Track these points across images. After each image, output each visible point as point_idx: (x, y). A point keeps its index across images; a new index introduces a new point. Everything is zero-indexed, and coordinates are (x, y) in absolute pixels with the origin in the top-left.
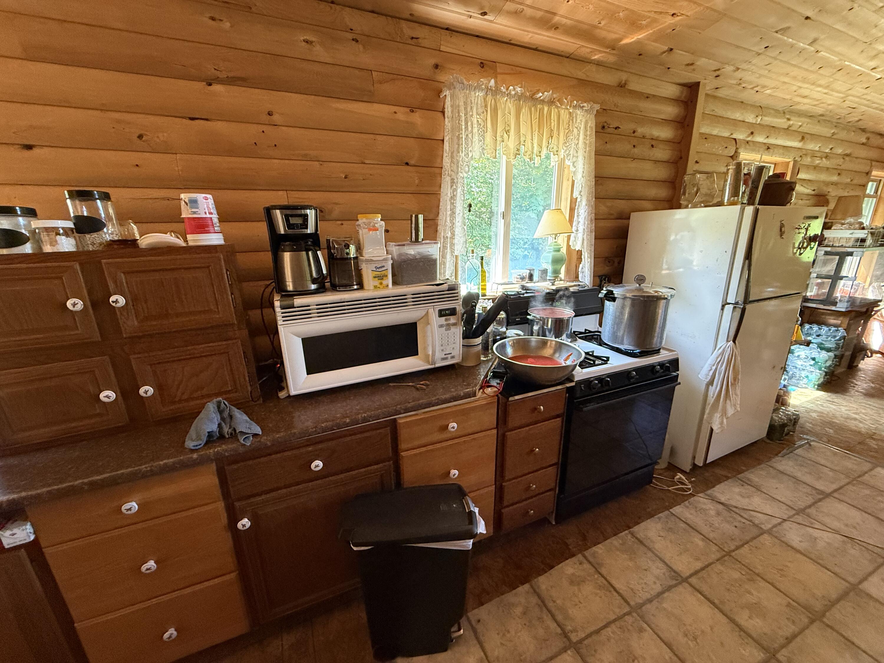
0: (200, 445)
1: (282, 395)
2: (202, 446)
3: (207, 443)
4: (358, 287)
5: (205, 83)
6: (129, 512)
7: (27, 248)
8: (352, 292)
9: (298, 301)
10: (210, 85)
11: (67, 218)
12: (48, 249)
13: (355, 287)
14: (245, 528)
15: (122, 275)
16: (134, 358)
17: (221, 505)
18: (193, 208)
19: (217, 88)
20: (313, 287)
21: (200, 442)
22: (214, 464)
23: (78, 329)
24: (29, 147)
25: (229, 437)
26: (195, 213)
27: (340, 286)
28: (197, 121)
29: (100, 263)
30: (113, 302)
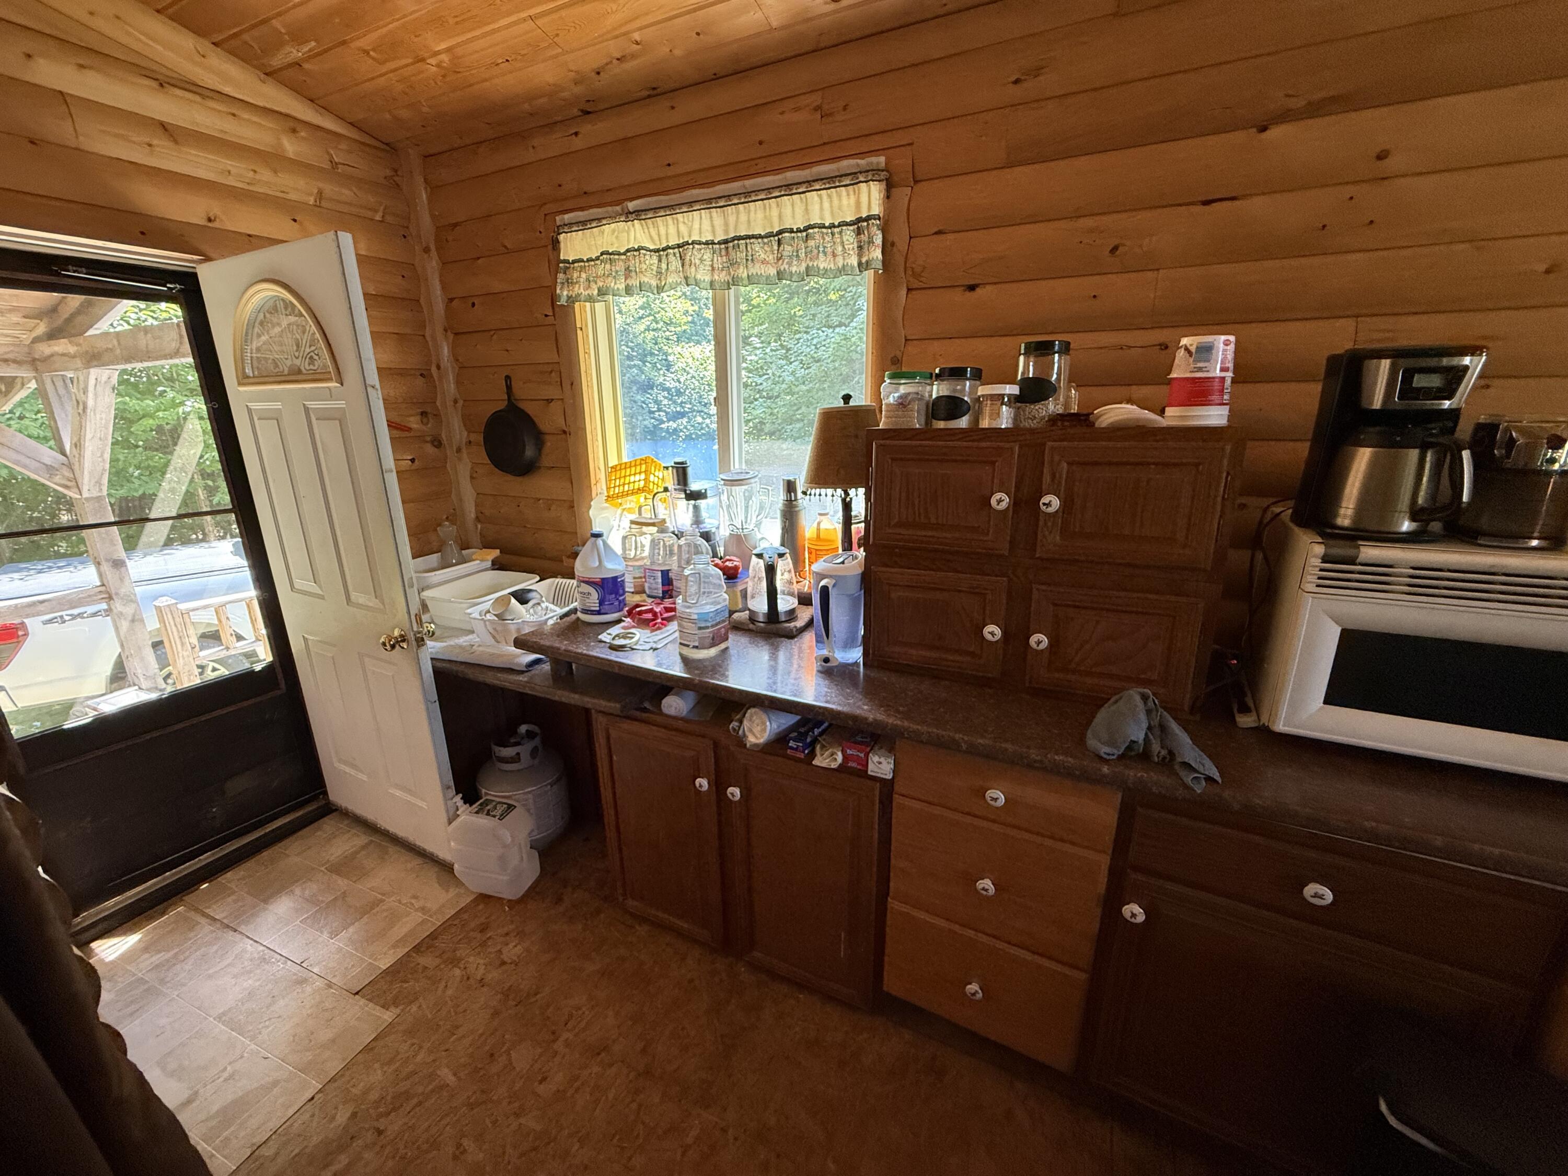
0: (1113, 755)
1: (1245, 721)
2: (1114, 757)
3: (1121, 757)
4: (1544, 543)
5: (1255, 130)
6: (992, 803)
7: (963, 422)
8: (1522, 553)
9: (1370, 552)
10: (1263, 129)
11: (1012, 382)
12: (985, 423)
13: (1535, 543)
14: (1133, 920)
15: (1065, 464)
16: (1038, 589)
17: (1104, 861)
18: (1200, 361)
19: (1275, 133)
20: (1406, 526)
21: (1116, 751)
22: (1120, 795)
23: (988, 534)
24: (972, 288)
25: (1158, 763)
26: (1200, 369)
27: (1485, 534)
28: (1214, 204)
29: (1044, 444)
30: (1044, 504)
